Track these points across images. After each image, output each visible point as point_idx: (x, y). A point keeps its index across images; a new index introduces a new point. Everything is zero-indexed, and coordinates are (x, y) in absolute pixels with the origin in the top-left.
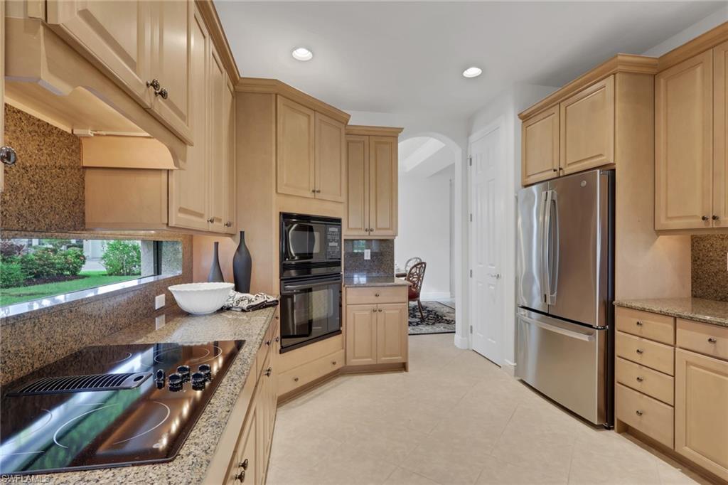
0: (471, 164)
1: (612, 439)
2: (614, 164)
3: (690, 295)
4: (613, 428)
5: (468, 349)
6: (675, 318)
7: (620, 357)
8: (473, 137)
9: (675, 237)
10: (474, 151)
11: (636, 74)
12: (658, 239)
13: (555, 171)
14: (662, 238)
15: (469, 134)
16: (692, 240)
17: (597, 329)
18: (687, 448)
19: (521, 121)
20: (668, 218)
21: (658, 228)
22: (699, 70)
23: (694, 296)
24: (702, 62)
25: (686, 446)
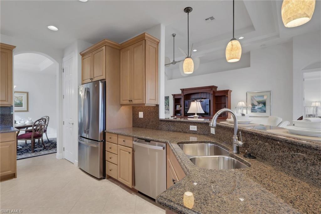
0: (63, 72)
1: (105, 182)
2: (105, 79)
3: (132, 126)
4: (105, 178)
5: (63, 159)
6: (118, 134)
7: (107, 151)
8: (64, 59)
9: (128, 107)
10: (65, 66)
11: (111, 47)
12: (121, 108)
13: (90, 79)
14: (123, 107)
15: (63, 57)
16: (133, 108)
17: (100, 142)
18: (120, 178)
19: (81, 56)
20: (123, 100)
21: (121, 104)
22: (129, 52)
23: (133, 127)
24: (129, 50)
25: (120, 177)
